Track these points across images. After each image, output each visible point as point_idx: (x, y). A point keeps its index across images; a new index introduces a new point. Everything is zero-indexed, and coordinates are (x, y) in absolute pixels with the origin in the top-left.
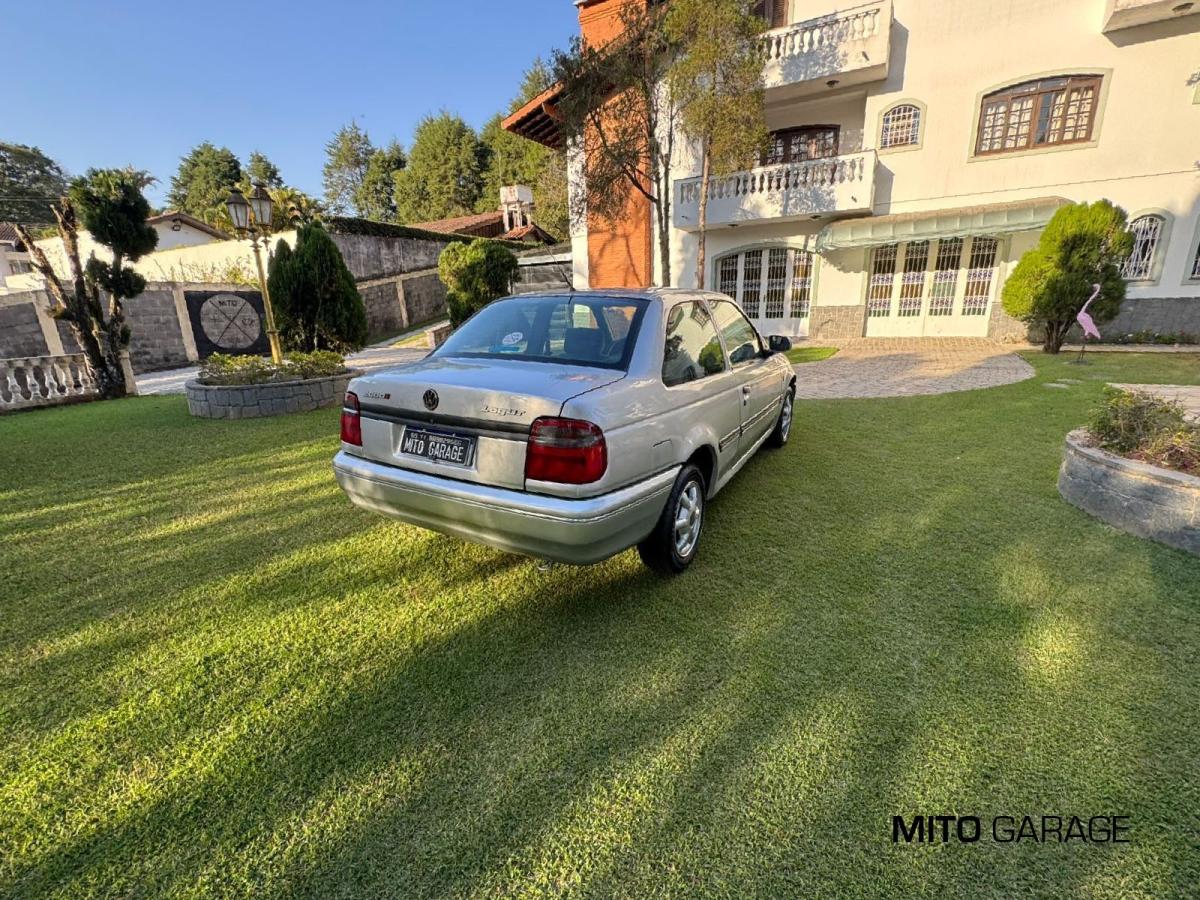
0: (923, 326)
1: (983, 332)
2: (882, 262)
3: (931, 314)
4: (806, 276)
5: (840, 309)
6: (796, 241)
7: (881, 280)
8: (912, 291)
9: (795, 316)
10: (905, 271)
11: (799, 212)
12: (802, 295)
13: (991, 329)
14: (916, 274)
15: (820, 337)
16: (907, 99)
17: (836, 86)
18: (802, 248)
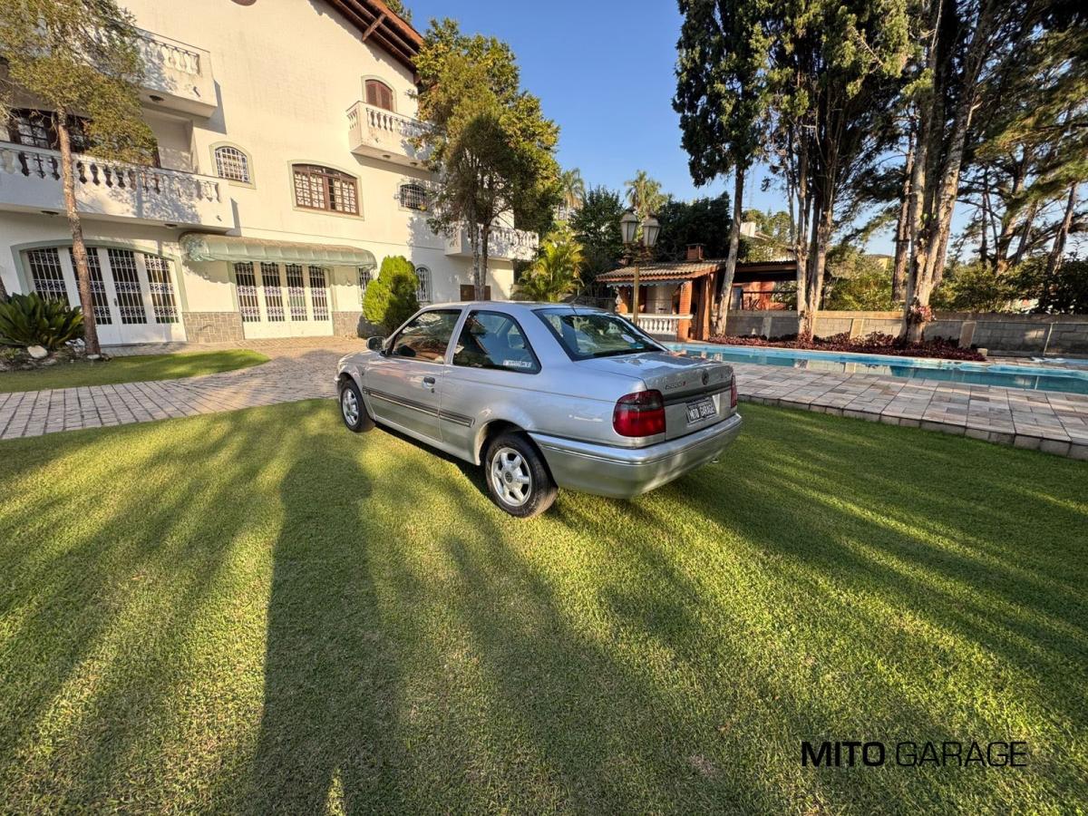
0: (288, 329)
1: (330, 332)
2: (243, 276)
3: (293, 320)
4: (165, 281)
5: (216, 315)
6: (148, 245)
7: (247, 291)
8: (274, 302)
9: (163, 322)
10: (265, 285)
11: (159, 217)
12: (167, 300)
13: (336, 331)
14: (275, 288)
15: (202, 341)
16: (232, 143)
17: (160, 103)
18: (156, 253)
